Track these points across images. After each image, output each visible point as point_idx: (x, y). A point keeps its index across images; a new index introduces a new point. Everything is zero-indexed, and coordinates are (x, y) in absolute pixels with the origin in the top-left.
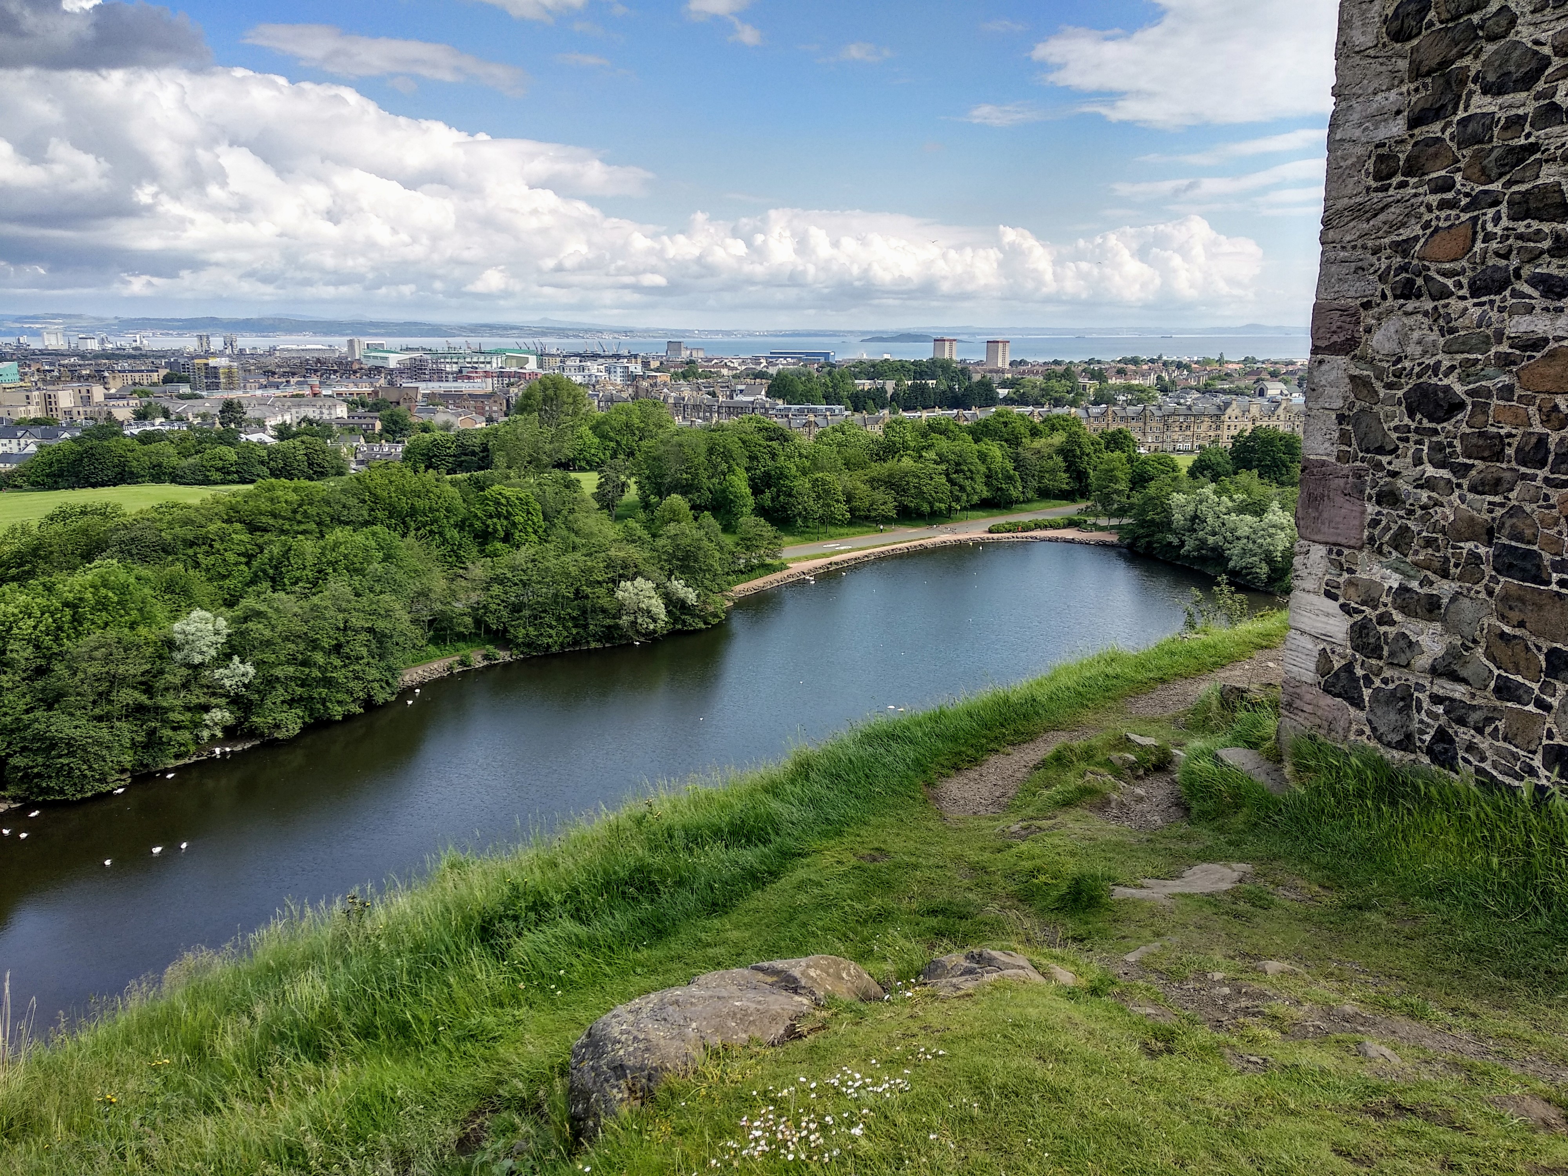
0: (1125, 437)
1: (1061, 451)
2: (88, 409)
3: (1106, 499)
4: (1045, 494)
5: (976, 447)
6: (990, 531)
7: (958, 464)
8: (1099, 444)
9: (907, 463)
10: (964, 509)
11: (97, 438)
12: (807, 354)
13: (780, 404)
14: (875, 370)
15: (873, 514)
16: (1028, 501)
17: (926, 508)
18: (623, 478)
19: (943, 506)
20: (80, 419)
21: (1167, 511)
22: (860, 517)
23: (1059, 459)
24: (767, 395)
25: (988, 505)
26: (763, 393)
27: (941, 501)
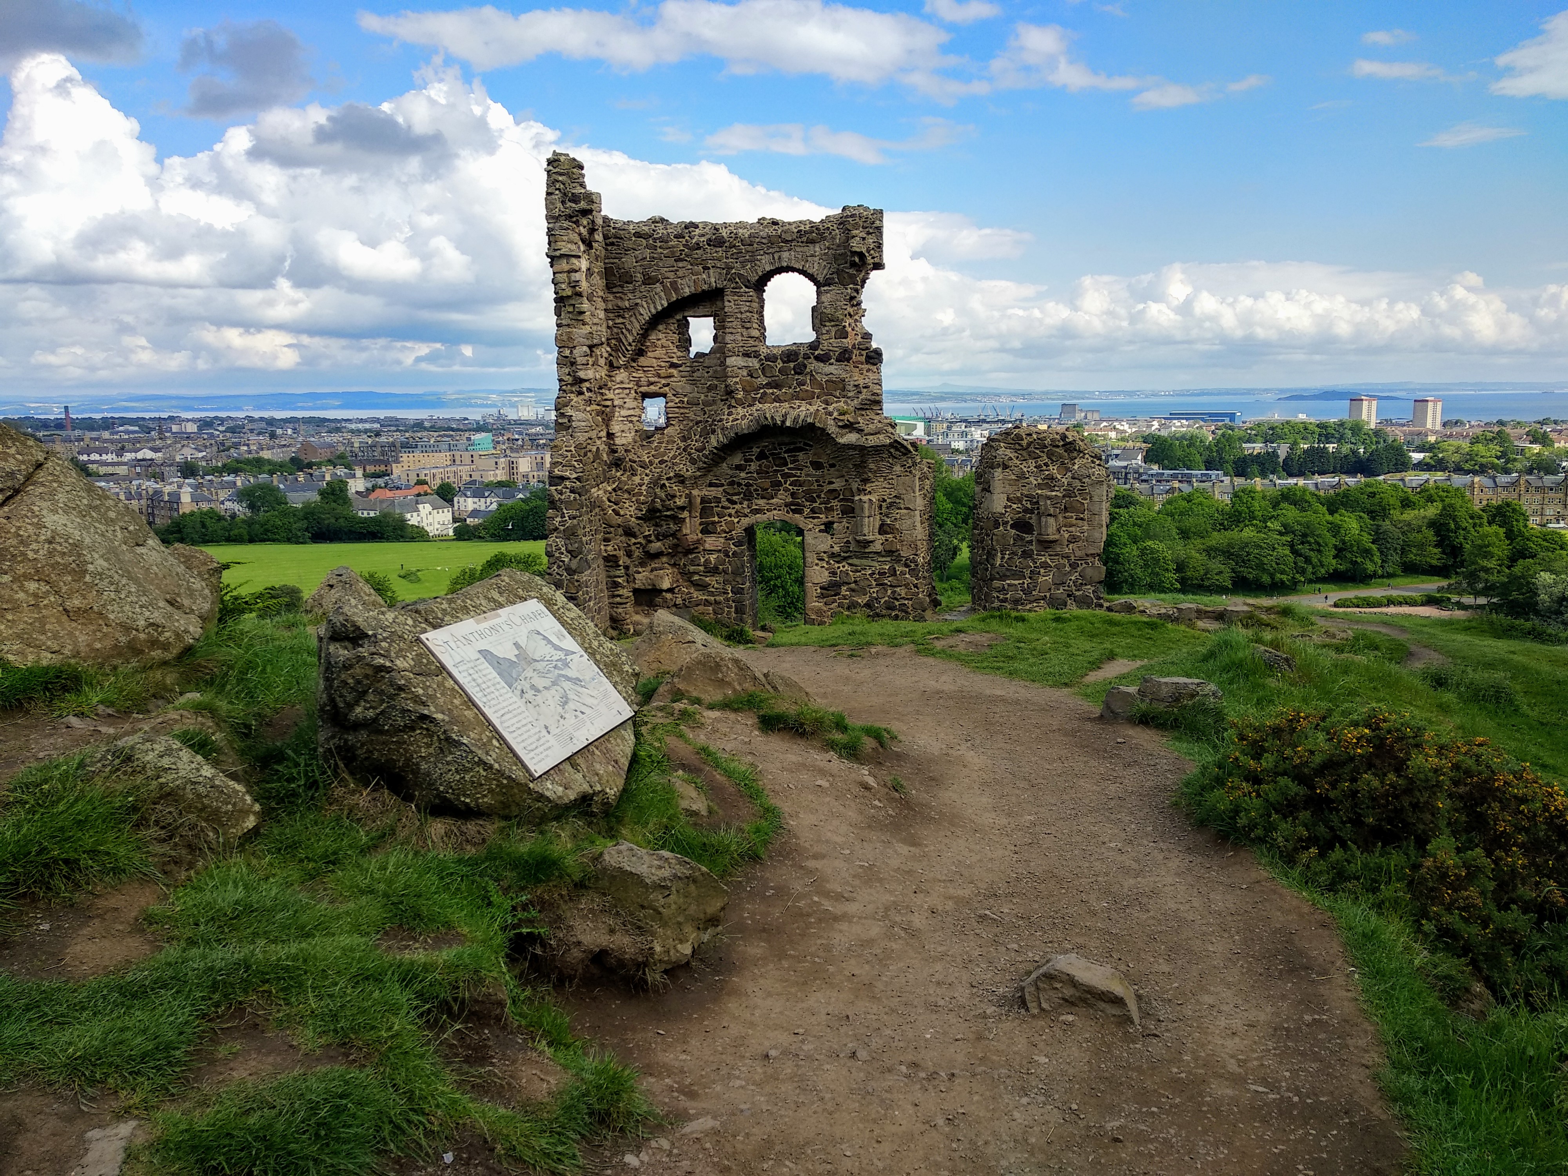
0: (1514, 510)
1: (1433, 524)
2: (541, 473)
3: (1472, 577)
4: (1411, 569)
5: (1329, 518)
6: (1336, 605)
7: (1305, 535)
8: (1480, 517)
9: (1248, 533)
10: (1310, 581)
11: (540, 499)
12: (1210, 415)
13: (1155, 468)
14: (1272, 434)
15: (1206, 583)
16: (1390, 576)
17: (1266, 579)
18: (955, 542)
19: (1284, 577)
20: (533, 482)
21: (1533, 592)
22: (1192, 585)
23: (1430, 534)
24: (1146, 460)
25: (1338, 578)
26: (1140, 457)
27: (1283, 572)
